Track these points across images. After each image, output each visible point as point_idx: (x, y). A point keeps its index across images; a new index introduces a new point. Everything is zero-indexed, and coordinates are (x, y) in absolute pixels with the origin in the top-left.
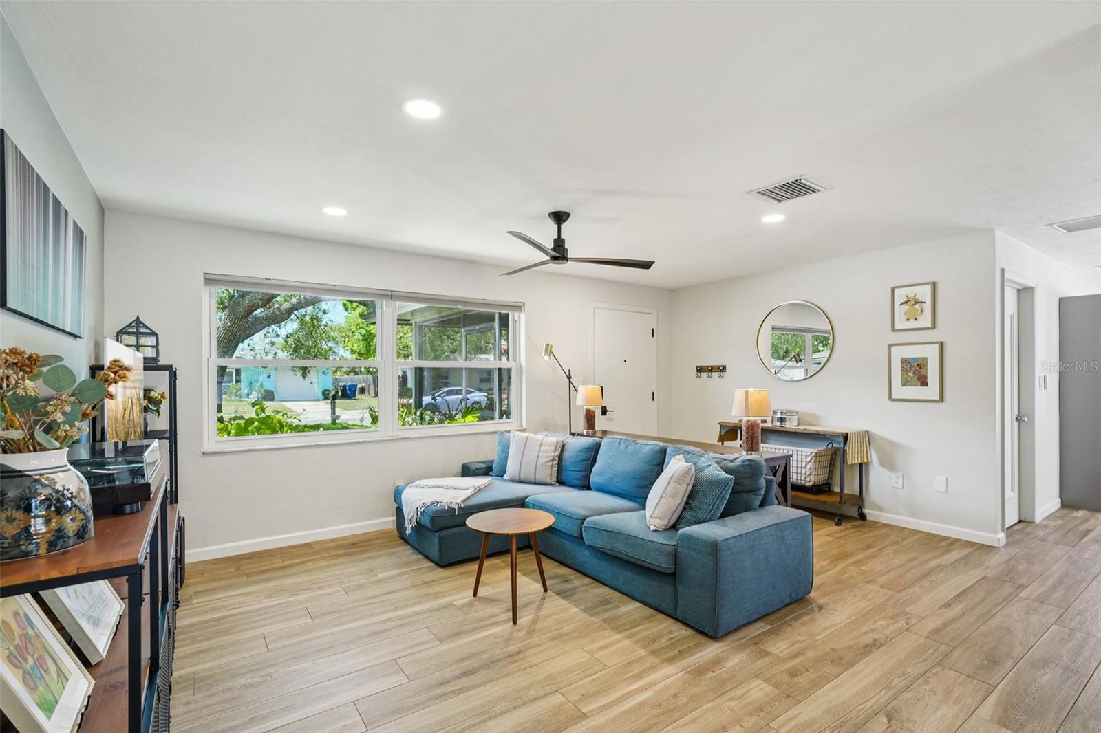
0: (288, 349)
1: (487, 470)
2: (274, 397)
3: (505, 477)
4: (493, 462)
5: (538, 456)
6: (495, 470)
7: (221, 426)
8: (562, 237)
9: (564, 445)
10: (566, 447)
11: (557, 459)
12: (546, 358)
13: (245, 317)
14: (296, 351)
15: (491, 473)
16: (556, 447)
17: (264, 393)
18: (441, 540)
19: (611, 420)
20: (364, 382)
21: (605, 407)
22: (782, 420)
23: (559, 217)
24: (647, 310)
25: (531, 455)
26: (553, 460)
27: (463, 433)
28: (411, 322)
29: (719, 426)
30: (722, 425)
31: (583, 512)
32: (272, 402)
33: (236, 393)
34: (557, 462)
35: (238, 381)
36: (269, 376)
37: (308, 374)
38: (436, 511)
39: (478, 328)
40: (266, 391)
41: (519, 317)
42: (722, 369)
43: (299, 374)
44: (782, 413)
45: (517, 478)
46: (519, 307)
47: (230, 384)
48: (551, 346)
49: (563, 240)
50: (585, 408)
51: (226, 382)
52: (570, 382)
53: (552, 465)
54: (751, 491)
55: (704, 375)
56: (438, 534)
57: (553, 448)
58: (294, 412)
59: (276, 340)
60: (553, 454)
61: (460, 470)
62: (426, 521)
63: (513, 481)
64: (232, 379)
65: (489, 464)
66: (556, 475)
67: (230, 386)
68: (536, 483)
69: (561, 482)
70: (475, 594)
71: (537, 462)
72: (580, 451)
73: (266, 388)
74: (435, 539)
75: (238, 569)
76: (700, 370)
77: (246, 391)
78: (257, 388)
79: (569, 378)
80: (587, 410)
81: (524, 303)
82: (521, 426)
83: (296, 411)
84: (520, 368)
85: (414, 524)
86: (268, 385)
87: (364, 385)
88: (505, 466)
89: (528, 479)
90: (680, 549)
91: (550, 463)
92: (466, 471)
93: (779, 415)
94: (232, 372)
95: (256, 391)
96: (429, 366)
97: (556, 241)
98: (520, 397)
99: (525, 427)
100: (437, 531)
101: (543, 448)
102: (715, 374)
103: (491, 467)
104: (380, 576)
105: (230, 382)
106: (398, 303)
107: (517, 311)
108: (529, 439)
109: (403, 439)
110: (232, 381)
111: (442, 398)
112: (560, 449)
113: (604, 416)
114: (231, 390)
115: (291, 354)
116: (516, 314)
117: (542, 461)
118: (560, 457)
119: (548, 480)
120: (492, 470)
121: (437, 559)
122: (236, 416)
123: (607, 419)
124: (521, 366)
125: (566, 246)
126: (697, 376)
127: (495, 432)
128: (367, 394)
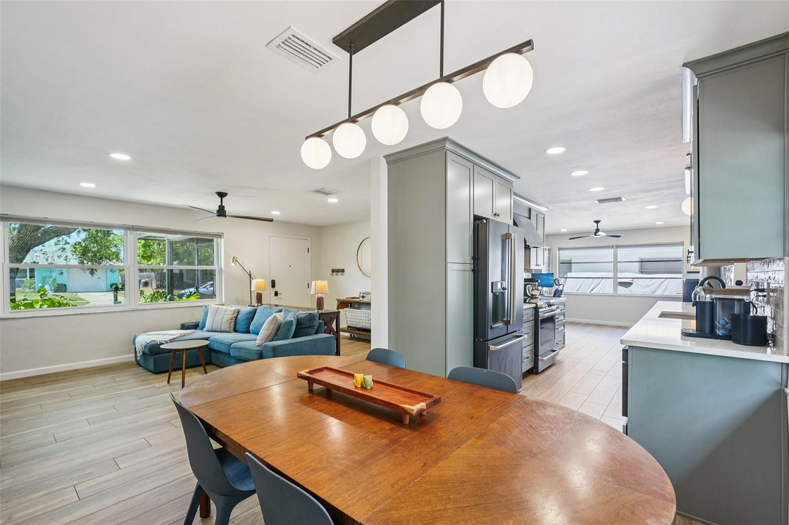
0: (77, 253)
1: (195, 326)
2: (66, 289)
3: (204, 329)
4: (199, 322)
5: (223, 318)
6: (200, 326)
7: (13, 304)
8: (223, 205)
9: (239, 311)
10: (240, 312)
11: (234, 318)
12: (233, 264)
13: (36, 230)
14: (84, 255)
15: (198, 328)
16: (234, 312)
17: (57, 286)
18: (155, 360)
19: (281, 298)
20: (148, 277)
21: (277, 292)
22: (363, 297)
23: (222, 195)
24: (305, 238)
25: (219, 317)
26: (231, 319)
27: (182, 306)
28: (165, 239)
29: (337, 301)
30: (338, 300)
31: (232, 341)
32: (65, 293)
33: (30, 286)
34: (234, 320)
35: (32, 277)
36: (62, 273)
37: (95, 272)
38: (152, 345)
39: (204, 245)
40: (58, 284)
41: (221, 241)
42: (343, 271)
43: (88, 272)
44: (363, 294)
45: (210, 329)
46: (219, 236)
47: (25, 279)
48: (236, 258)
49: (224, 207)
50: (256, 292)
51: (18, 278)
52: (250, 277)
53: (231, 322)
54: (310, 327)
55: (335, 273)
56: (153, 357)
57: (232, 313)
58: (84, 300)
59: (66, 246)
60: (231, 316)
61: (180, 327)
62: (147, 351)
63: (208, 331)
64: (27, 275)
65: (197, 323)
66: (233, 327)
67: (23, 281)
68: (221, 332)
69: (235, 331)
70: (168, 382)
71: (222, 321)
72: (246, 314)
73: (60, 282)
74: (152, 360)
75: (26, 382)
76: (333, 271)
77: (40, 285)
78: (50, 282)
79: (250, 275)
80: (257, 293)
81: (223, 234)
82: (222, 302)
83: (86, 299)
84: (221, 270)
85: (142, 353)
86: (60, 280)
87: (147, 280)
88: (205, 324)
89: (217, 330)
90: (263, 352)
91: (230, 321)
92: (183, 327)
93: (362, 295)
94: (26, 269)
95: (49, 284)
96: (186, 268)
97: (220, 206)
98: (221, 285)
99: (224, 303)
100: (152, 356)
101: (226, 313)
102: (339, 273)
103: (198, 325)
104: (117, 380)
105: (24, 277)
106: (138, 232)
107: (219, 238)
108: (219, 309)
109: (140, 310)
110: (26, 277)
111: (207, 289)
112: (236, 313)
113: (276, 297)
114: (25, 284)
115: (79, 257)
116: (219, 239)
117: (225, 320)
118: (236, 318)
119: (228, 330)
120: (198, 326)
121: (153, 371)
122: (25, 299)
123: (278, 298)
124: (222, 269)
125: (225, 210)
126: (332, 275)
127: (202, 306)
128: (150, 286)
